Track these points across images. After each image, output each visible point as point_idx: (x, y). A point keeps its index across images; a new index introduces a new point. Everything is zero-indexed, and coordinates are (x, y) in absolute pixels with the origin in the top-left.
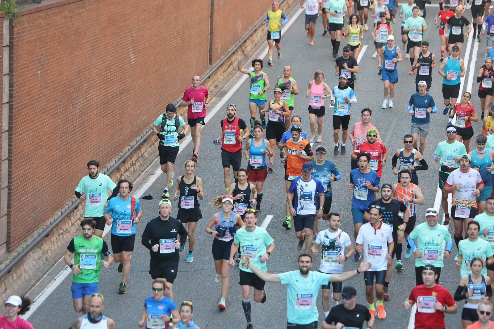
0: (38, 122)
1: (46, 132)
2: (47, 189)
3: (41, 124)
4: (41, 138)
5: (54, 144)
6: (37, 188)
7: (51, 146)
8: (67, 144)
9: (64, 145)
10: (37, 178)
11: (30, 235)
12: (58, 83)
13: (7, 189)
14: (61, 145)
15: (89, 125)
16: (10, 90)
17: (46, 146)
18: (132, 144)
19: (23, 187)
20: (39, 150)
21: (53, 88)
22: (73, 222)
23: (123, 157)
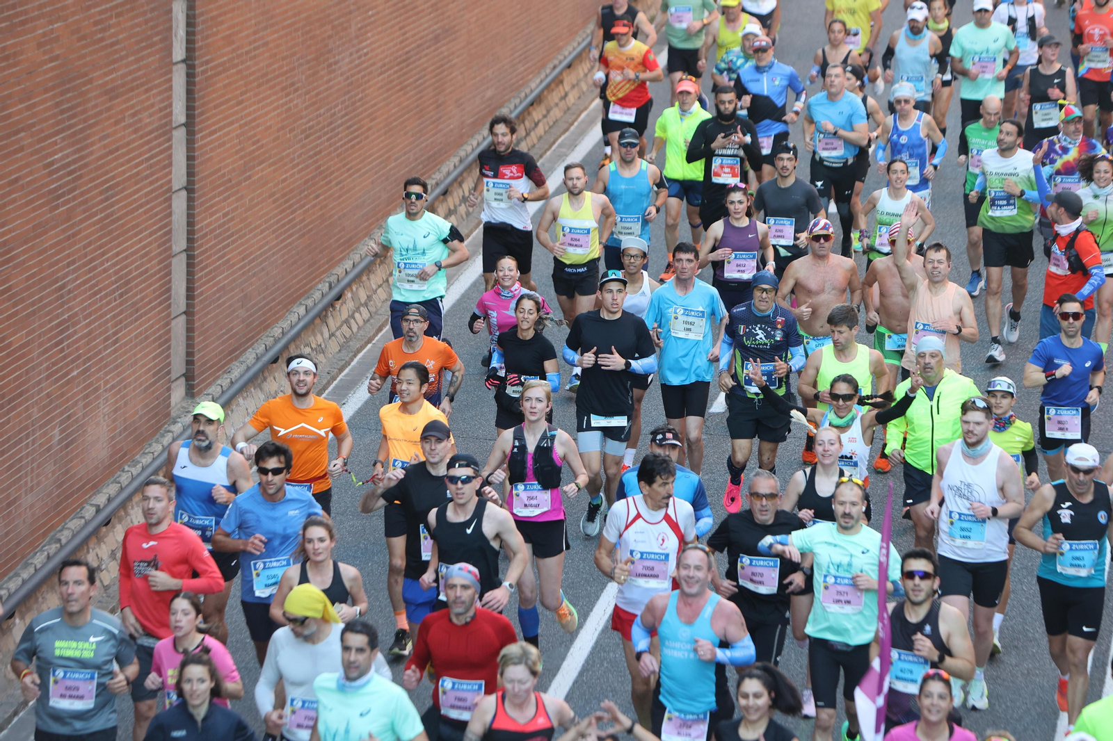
0: (250, 106)
1: (270, 127)
2: (274, 254)
3: (258, 110)
4: (258, 141)
5: (288, 155)
6: (251, 254)
7: (282, 159)
8: (315, 154)
9: (311, 157)
10: (251, 231)
11: (236, 358)
12: (294, 15)
13: (184, 256)
14: (303, 157)
15: (366, 110)
16: (188, 33)
17: (270, 158)
18: (462, 154)
19: (219, 250)
20: (254, 167)
21: (284, 28)
22: (333, 328)
23: (442, 182)
